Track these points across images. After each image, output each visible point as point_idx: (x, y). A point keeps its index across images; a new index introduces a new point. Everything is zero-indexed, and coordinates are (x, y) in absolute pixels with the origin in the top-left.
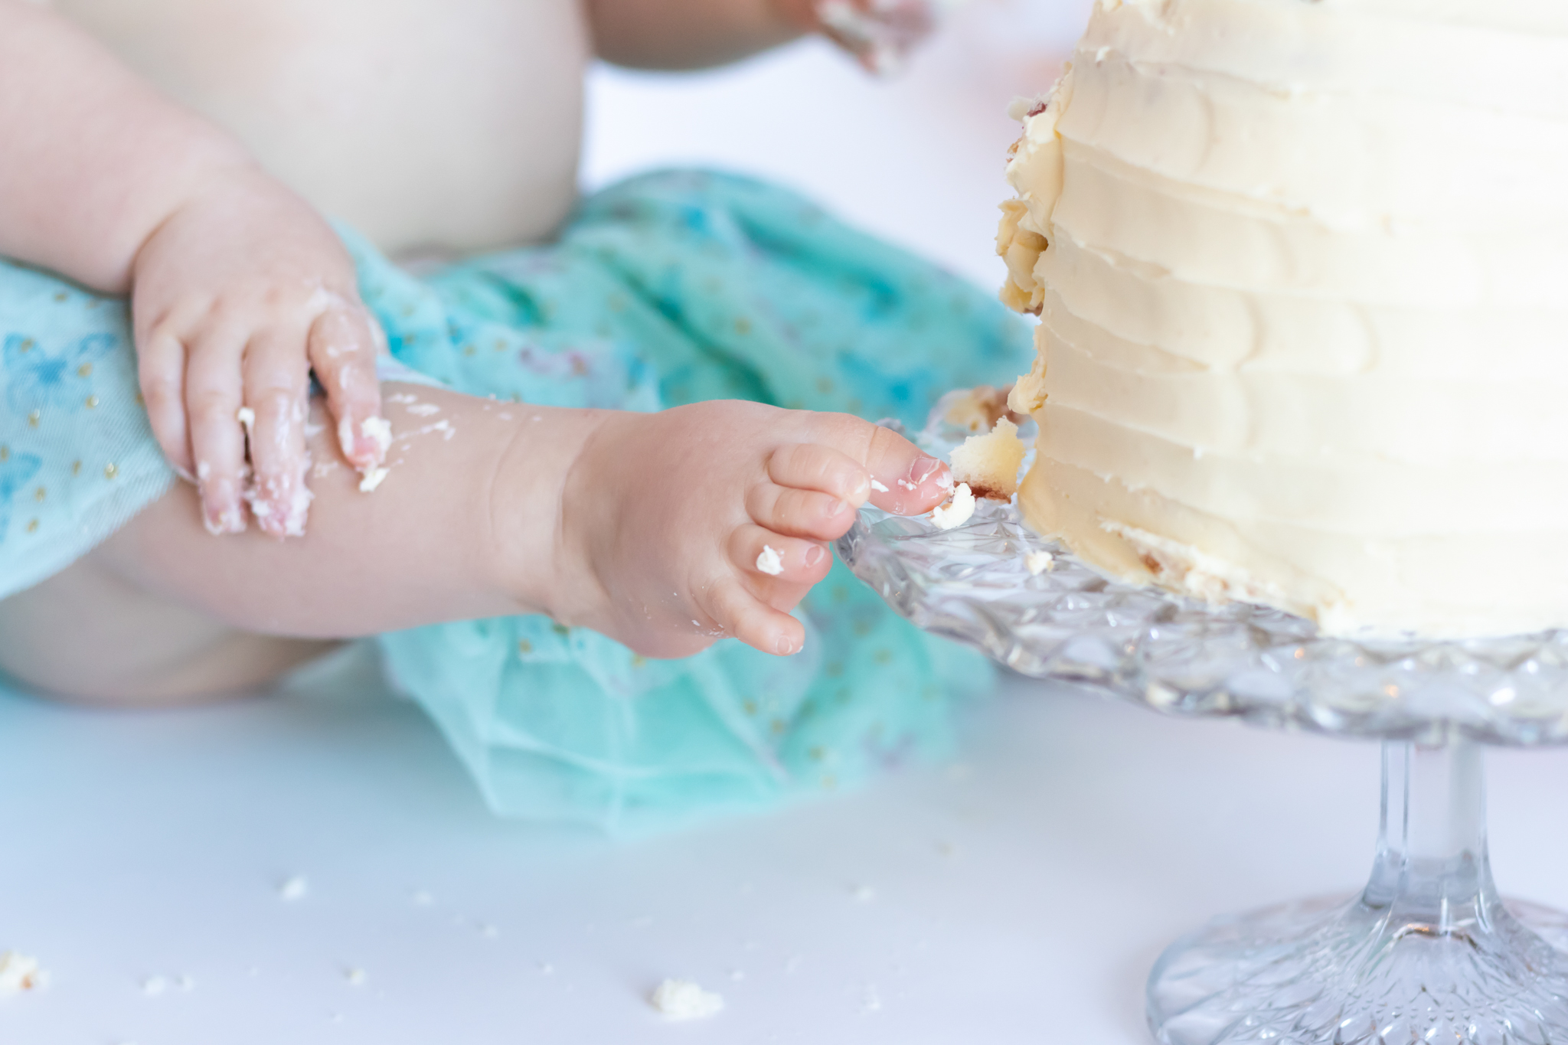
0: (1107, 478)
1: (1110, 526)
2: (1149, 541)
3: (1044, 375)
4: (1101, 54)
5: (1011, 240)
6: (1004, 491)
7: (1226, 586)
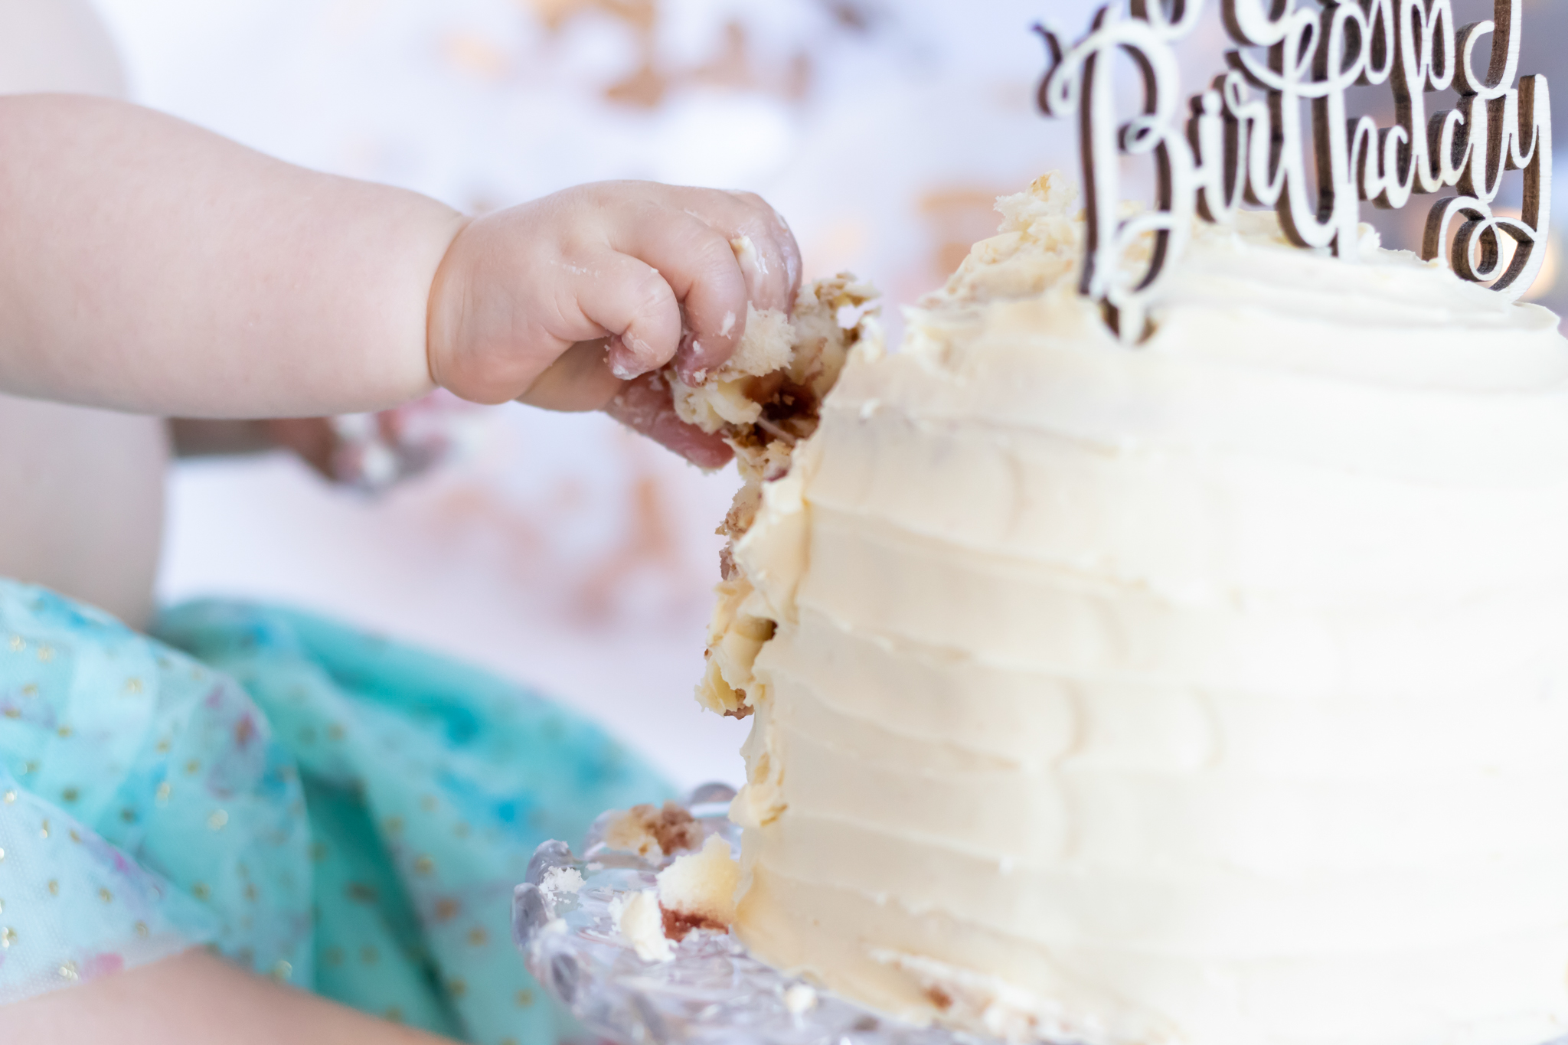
0: (881, 898)
1: (884, 955)
2: (937, 972)
3: (780, 782)
4: (868, 409)
5: (726, 630)
6: (720, 920)
7: (1033, 1021)
